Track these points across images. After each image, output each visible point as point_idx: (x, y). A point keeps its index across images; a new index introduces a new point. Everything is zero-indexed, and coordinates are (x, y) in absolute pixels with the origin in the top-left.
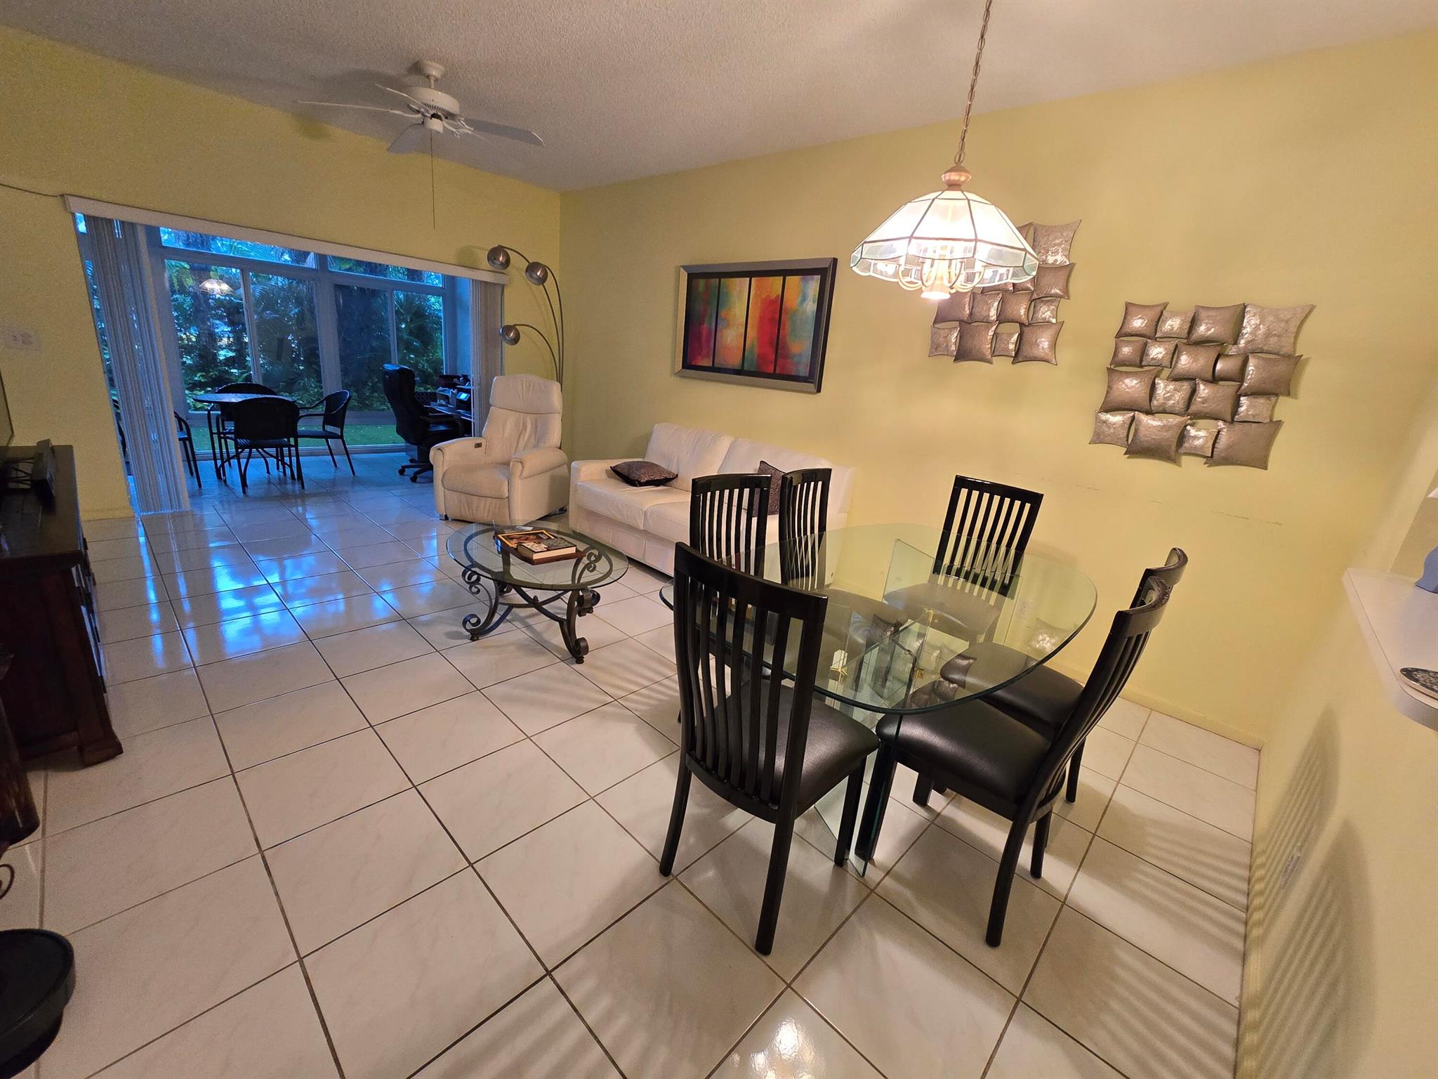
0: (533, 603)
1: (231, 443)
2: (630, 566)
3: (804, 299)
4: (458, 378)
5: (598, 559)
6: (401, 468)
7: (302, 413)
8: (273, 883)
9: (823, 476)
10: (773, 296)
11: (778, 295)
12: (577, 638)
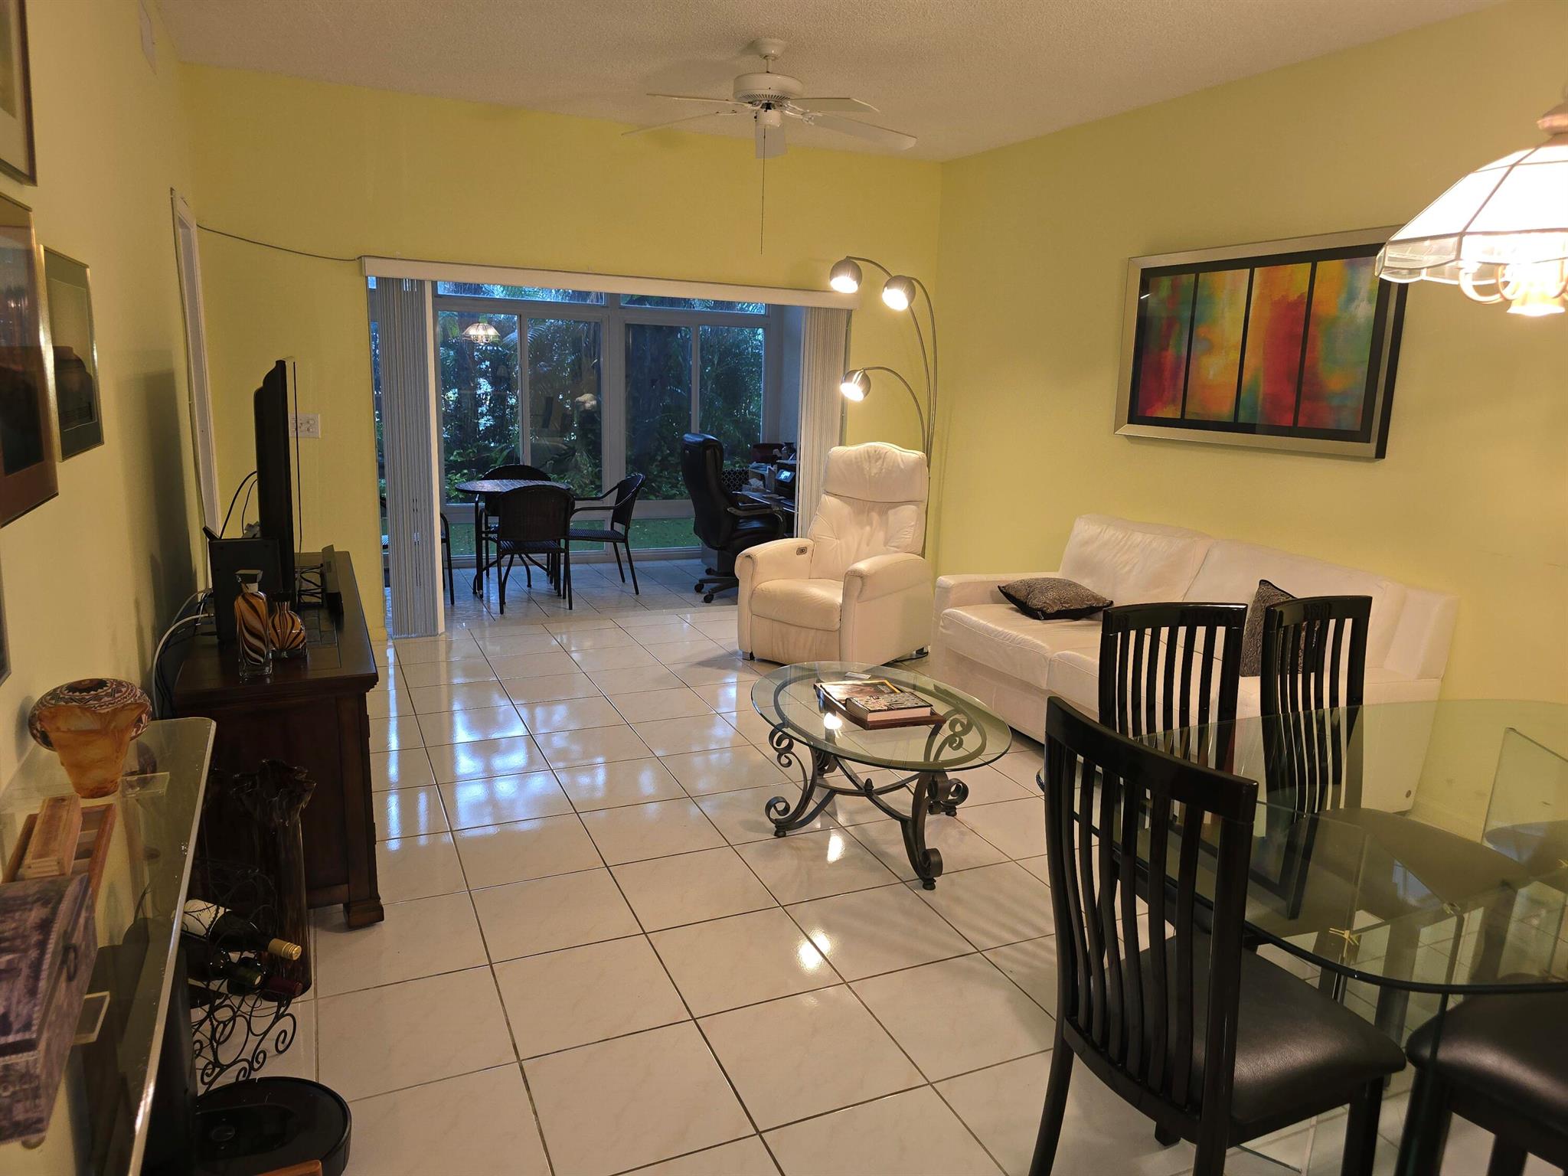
0: (867, 790)
1: (493, 546)
2: (1014, 743)
3: (1351, 297)
4: (780, 447)
5: (967, 729)
6: (698, 582)
7: (578, 505)
8: (531, 1099)
9: (1359, 608)
10: (1293, 296)
11: (1302, 295)
12: (927, 848)
